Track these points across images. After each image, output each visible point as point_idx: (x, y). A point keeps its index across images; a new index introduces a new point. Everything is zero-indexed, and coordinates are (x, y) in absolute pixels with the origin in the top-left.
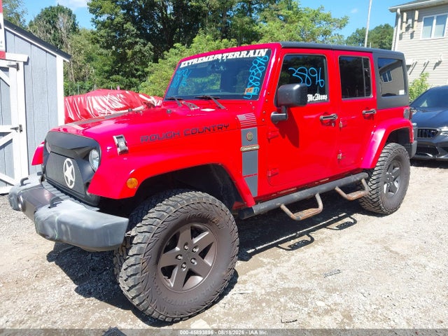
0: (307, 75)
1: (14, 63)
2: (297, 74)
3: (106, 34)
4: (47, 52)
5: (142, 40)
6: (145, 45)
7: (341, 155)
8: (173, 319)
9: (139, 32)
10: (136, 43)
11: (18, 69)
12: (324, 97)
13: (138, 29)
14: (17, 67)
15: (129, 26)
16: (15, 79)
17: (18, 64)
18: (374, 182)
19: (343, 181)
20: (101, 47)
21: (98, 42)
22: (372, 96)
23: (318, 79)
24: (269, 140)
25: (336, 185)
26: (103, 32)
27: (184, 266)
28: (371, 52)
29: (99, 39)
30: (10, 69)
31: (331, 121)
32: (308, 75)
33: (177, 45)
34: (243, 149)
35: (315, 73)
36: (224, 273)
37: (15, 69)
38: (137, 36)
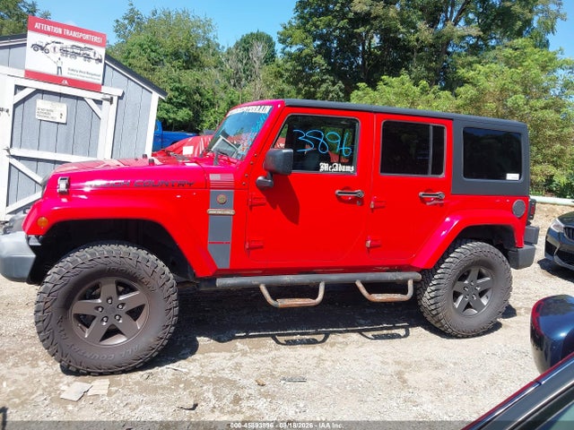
0: (322, 141)
1: (108, 97)
2: (306, 137)
3: (291, 68)
4: (143, 88)
5: (332, 78)
6: (334, 84)
7: (369, 242)
8: (78, 370)
9: (330, 68)
10: (323, 81)
11: (111, 103)
12: (350, 169)
13: (329, 64)
14: (111, 101)
15: (319, 59)
16: (107, 112)
17: (112, 99)
18: (433, 288)
19: (370, 276)
20: (283, 82)
21: (282, 76)
22: (443, 175)
23: (341, 146)
24: (251, 207)
25: (358, 279)
26: (288, 66)
27: (105, 319)
28: (452, 119)
29: (283, 72)
30: (104, 102)
31: (356, 199)
32: (325, 139)
33: (362, 85)
34: (211, 211)
35: (336, 138)
36: (152, 340)
37: (109, 103)
38: (327, 72)
